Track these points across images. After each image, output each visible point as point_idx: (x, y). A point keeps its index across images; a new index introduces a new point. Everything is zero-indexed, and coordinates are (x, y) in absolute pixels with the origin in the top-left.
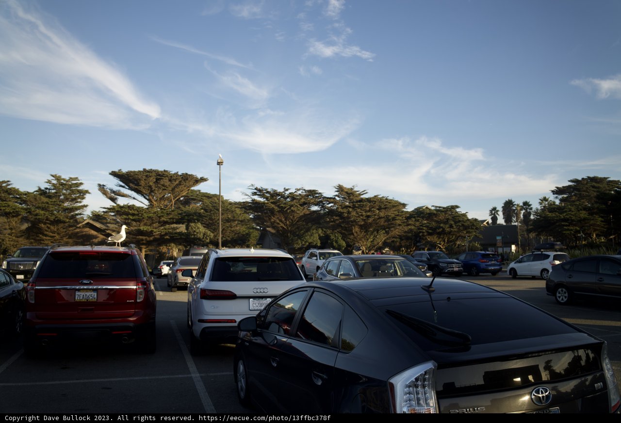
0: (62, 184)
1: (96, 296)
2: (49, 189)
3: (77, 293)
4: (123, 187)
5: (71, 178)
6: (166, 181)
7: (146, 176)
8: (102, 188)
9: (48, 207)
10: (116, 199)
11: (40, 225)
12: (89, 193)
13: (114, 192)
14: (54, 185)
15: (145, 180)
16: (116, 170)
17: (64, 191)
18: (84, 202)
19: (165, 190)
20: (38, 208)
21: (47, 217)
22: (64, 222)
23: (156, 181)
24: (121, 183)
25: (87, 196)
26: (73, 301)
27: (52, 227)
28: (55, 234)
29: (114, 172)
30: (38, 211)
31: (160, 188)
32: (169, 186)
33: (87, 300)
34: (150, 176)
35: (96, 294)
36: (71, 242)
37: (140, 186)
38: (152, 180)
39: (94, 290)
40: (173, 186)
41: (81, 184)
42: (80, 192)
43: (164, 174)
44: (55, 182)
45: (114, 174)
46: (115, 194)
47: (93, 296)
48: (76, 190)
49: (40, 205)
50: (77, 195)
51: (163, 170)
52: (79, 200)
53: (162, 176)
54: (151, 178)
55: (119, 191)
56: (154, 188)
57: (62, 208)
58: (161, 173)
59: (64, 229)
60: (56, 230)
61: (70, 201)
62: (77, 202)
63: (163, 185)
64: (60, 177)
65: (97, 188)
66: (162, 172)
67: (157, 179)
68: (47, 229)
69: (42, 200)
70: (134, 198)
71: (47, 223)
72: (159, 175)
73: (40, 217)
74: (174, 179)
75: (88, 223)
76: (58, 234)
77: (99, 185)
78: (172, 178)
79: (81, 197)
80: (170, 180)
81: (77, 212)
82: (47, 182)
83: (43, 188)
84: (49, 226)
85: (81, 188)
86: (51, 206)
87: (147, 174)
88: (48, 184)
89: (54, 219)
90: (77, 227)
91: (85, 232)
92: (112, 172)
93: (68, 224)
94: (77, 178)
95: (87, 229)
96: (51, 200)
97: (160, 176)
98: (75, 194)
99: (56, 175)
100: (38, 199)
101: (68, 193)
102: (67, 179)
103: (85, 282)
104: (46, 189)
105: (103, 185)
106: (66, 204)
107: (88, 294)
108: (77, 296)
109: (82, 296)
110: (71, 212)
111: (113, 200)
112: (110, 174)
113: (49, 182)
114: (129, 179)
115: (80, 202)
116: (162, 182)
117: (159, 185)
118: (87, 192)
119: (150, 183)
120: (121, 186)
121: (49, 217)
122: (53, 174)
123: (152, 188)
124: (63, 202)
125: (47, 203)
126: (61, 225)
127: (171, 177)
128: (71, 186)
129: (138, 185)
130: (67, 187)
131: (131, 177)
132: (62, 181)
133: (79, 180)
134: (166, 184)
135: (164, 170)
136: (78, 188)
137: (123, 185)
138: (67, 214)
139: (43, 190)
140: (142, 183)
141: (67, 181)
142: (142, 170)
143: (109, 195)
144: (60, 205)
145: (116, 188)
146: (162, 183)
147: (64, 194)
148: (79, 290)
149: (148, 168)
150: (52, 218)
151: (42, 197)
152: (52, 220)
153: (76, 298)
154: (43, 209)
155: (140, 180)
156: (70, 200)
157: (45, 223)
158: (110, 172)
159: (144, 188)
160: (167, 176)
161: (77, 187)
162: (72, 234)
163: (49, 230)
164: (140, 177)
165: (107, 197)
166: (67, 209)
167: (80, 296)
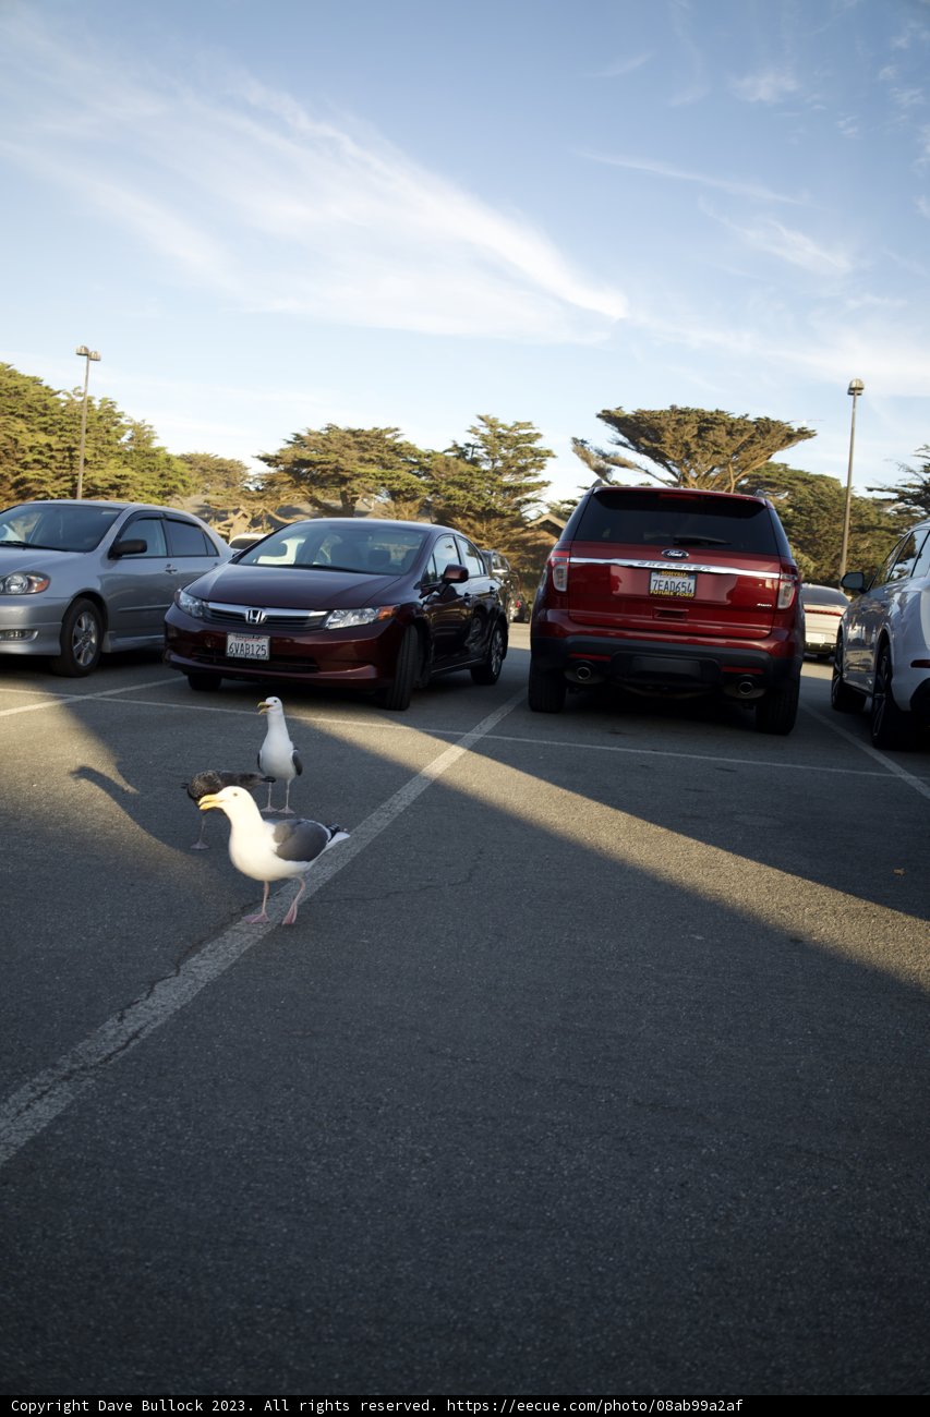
0: (500, 437)
1: (692, 587)
2: (474, 447)
3: (655, 577)
4: (625, 445)
5: (517, 424)
6: (719, 435)
7: (678, 422)
8: (580, 446)
9: (471, 482)
10: (609, 471)
11: (455, 519)
12: (554, 456)
13: (605, 457)
14: (483, 437)
15: (674, 430)
16: (612, 408)
17: (504, 451)
18: (543, 476)
19: (719, 453)
20: (453, 483)
21: (470, 502)
22: (503, 516)
23: (699, 436)
24: (621, 438)
25: (549, 461)
26: (645, 593)
27: (478, 525)
28: (482, 539)
29: (608, 411)
30: (453, 490)
31: (706, 448)
32: (727, 445)
33: (675, 593)
34: (686, 423)
35: (692, 582)
36: (515, 558)
37: (663, 443)
38: (690, 431)
39: (689, 573)
40: (735, 445)
41: (538, 436)
42: (536, 453)
43: (716, 418)
44: (486, 431)
45: (608, 417)
46: (608, 462)
47: (686, 585)
48: (528, 448)
49: (457, 478)
50: (530, 460)
51: (713, 410)
52: (533, 471)
53: (712, 423)
54: (689, 427)
55: (616, 454)
56: (693, 447)
57: (498, 486)
58: (709, 416)
59: (500, 530)
60: (484, 532)
61: (515, 473)
62: (529, 475)
63: (714, 443)
64: (495, 420)
65: (571, 446)
66: (712, 414)
67: (701, 430)
68: (467, 528)
69: (460, 469)
70: (647, 472)
71: (469, 516)
72: (706, 421)
73: (457, 503)
74: (738, 430)
75: (548, 522)
76: (488, 540)
77: (575, 441)
78: (734, 428)
79: (538, 464)
80: (729, 433)
81: (529, 496)
82: (470, 431)
83: (461, 445)
84: (472, 522)
85: (537, 445)
86: (477, 481)
87: (681, 416)
88: (473, 435)
89: (483, 509)
90: (528, 528)
91: (543, 538)
92: (604, 411)
93: (508, 519)
94: (529, 423)
95: (544, 534)
96: (476, 469)
97: (707, 423)
98: (525, 458)
99: (487, 416)
100: (451, 465)
101: (510, 455)
102: (510, 424)
103: (673, 554)
104: (468, 445)
105: (582, 441)
106: (507, 479)
107: (677, 580)
108: (653, 584)
109: (663, 584)
110: (516, 496)
111: (601, 472)
112: (599, 416)
113: (474, 431)
114: (639, 430)
115: (536, 475)
116: (711, 436)
117: (706, 443)
118: (549, 453)
119: (685, 438)
120: (620, 443)
121: (474, 502)
122: (483, 414)
123: (689, 450)
124: (501, 474)
125: (471, 475)
126: (495, 522)
127: (733, 424)
128: (517, 440)
129: (658, 440)
130: (509, 442)
131: (643, 422)
132: (500, 430)
133: (533, 428)
134: (720, 441)
135: (717, 411)
136: (532, 446)
137: (626, 440)
138: (508, 499)
139: (461, 449)
140: (668, 437)
141: (510, 430)
142: (669, 409)
143: (594, 463)
144: (494, 480)
145: (610, 449)
146: (711, 438)
147: (503, 458)
148: (658, 571)
149: (680, 406)
150: (479, 506)
151: (459, 462)
152: (479, 509)
153: (652, 588)
154: (461, 486)
155: (663, 429)
156: (514, 469)
157: (464, 516)
158: (600, 412)
159: (672, 448)
160: (723, 423)
161: (530, 442)
162: (517, 541)
163: (472, 531)
164: (663, 424)
165: (590, 466)
166: (509, 489)
167: (658, 584)
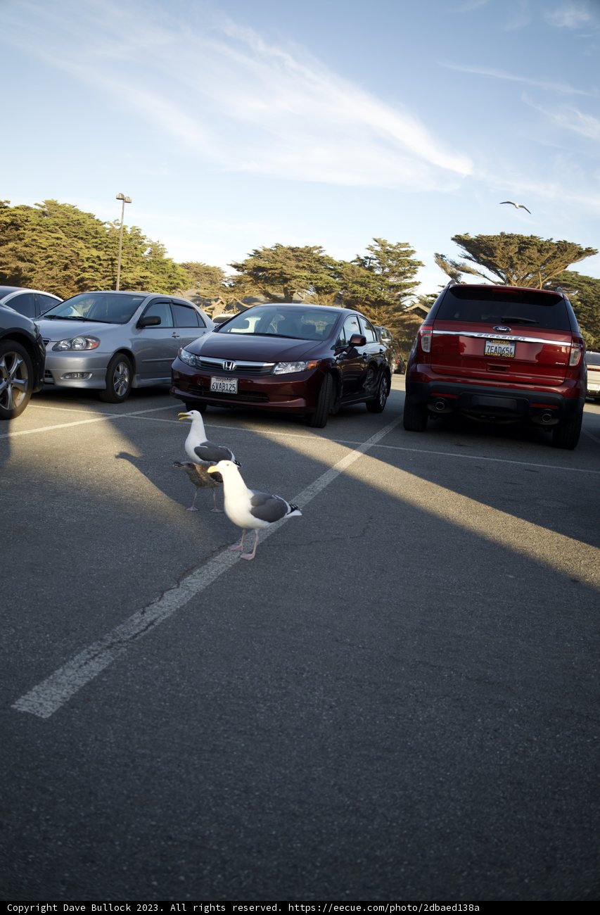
0: (387, 252)
1: (513, 351)
2: (370, 259)
3: (488, 344)
4: (470, 259)
5: (399, 244)
6: (533, 252)
7: (505, 243)
8: (440, 258)
9: (369, 282)
10: (459, 275)
11: (357, 306)
12: (423, 266)
13: (456, 266)
14: (377, 253)
15: (503, 248)
16: (462, 234)
17: (390, 262)
18: (416, 278)
19: (532, 264)
20: (357, 282)
21: (367, 295)
22: (388, 304)
23: (519, 252)
24: (468, 254)
25: (420, 269)
26: (482, 355)
27: (372, 310)
28: (374, 319)
29: (459, 236)
30: (356, 287)
31: (524, 260)
32: (538, 259)
33: (501, 355)
34: (511, 244)
35: (513, 347)
36: (396, 332)
37: (495, 257)
38: (514, 249)
39: (511, 342)
40: (543, 259)
41: (413, 252)
42: (411, 263)
43: (531, 241)
44: (378, 249)
45: (459, 240)
46: (458, 269)
47: (509, 350)
48: (406, 260)
49: (359, 279)
50: (407, 268)
51: (529, 235)
52: (409, 275)
53: (528, 244)
54: (513, 247)
55: (464, 264)
56: (515, 260)
57: (386, 285)
58: (526, 240)
59: (387, 313)
60: (376, 315)
61: (397, 276)
62: (407, 278)
63: (529, 258)
64: (385, 241)
65: (434, 259)
66: (528, 238)
67: (521, 249)
68: (365, 312)
69: (361, 273)
70: (484, 276)
71: (366, 304)
72: (524, 243)
73: (359, 295)
74: (545, 249)
75: (418, 308)
76: (379, 320)
77: (437, 255)
78: (543, 247)
79: (412, 270)
80: (539, 251)
81: (406, 291)
82: (368, 249)
83: (363, 258)
84: (368, 308)
85: (411, 258)
86: (372, 281)
87: (508, 240)
88: (370, 251)
89: (376, 299)
90: (405, 312)
91: (415, 319)
92: (456, 236)
93: (392, 306)
94: (407, 244)
95: (416, 316)
96: (372, 273)
97: (525, 244)
98: (404, 266)
99: (380, 239)
100: (356, 271)
101: (394, 265)
102: (394, 244)
103: (500, 329)
104: (367, 258)
105: (442, 256)
106: (392, 280)
107: (503, 346)
108: (487, 348)
109: (494, 348)
110: (397, 291)
111: (453, 275)
112: (453, 239)
113: (370, 248)
114: (479, 248)
115: (411, 277)
116: (527, 253)
117: (524, 257)
118: (420, 264)
119: (510, 254)
120: (467, 257)
121: (370, 295)
122: (377, 238)
123: (512, 262)
124: (388, 277)
125: (368, 277)
126: (383, 308)
127: (542, 245)
128: (399, 255)
129: (492, 255)
130: (394, 256)
131: (482, 243)
132: (388, 248)
133: (409, 247)
134: (533, 256)
135: (532, 236)
136: (408, 258)
137: (470, 255)
138: (392, 293)
139: (362, 260)
140: (498, 253)
141: (395, 248)
142: (499, 234)
143: (449, 270)
144: (383, 281)
145: (459, 261)
146: (527, 254)
147: (389, 266)
148: (491, 340)
149: (507, 232)
150: (373, 298)
151: (361, 269)
152: (373, 300)
153: (486, 351)
154: (362, 284)
155: (495, 248)
156: (397, 273)
157: (364, 304)
158: (453, 236)
159: (501, 260)
160: (536, 245)
161: (407, 256)
162: (397, 321)
163: (368, 314)
164: (495, 244)
165: (447, 272)
166: (393, 286)
167: (491, 349)
